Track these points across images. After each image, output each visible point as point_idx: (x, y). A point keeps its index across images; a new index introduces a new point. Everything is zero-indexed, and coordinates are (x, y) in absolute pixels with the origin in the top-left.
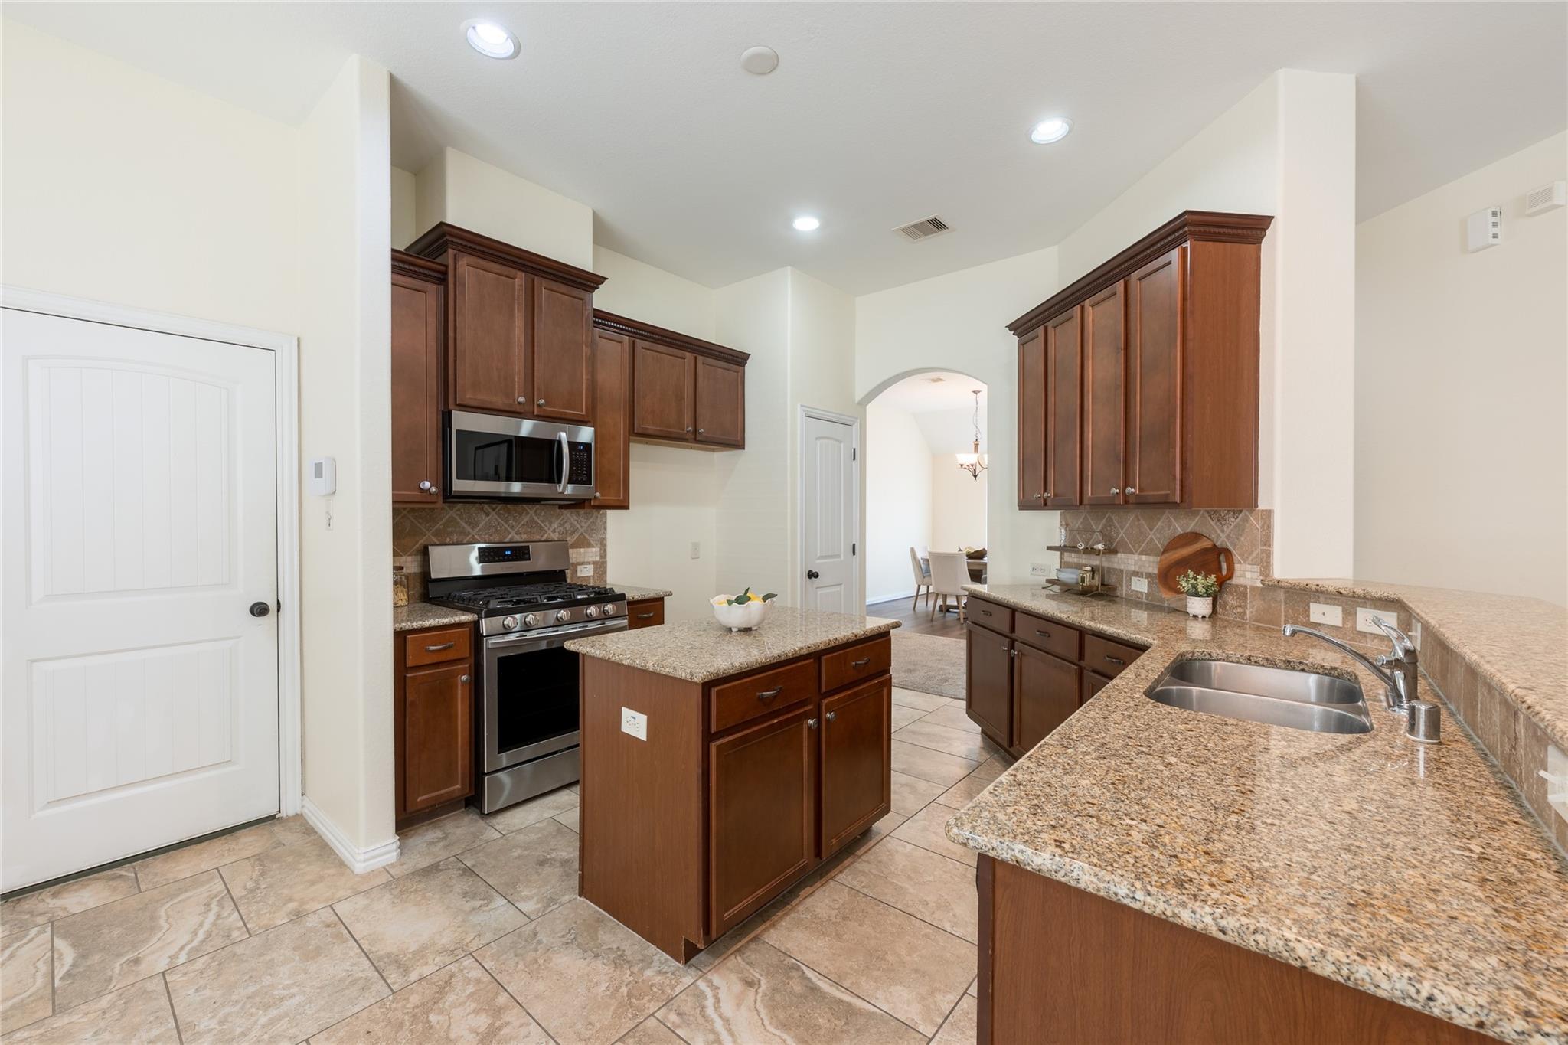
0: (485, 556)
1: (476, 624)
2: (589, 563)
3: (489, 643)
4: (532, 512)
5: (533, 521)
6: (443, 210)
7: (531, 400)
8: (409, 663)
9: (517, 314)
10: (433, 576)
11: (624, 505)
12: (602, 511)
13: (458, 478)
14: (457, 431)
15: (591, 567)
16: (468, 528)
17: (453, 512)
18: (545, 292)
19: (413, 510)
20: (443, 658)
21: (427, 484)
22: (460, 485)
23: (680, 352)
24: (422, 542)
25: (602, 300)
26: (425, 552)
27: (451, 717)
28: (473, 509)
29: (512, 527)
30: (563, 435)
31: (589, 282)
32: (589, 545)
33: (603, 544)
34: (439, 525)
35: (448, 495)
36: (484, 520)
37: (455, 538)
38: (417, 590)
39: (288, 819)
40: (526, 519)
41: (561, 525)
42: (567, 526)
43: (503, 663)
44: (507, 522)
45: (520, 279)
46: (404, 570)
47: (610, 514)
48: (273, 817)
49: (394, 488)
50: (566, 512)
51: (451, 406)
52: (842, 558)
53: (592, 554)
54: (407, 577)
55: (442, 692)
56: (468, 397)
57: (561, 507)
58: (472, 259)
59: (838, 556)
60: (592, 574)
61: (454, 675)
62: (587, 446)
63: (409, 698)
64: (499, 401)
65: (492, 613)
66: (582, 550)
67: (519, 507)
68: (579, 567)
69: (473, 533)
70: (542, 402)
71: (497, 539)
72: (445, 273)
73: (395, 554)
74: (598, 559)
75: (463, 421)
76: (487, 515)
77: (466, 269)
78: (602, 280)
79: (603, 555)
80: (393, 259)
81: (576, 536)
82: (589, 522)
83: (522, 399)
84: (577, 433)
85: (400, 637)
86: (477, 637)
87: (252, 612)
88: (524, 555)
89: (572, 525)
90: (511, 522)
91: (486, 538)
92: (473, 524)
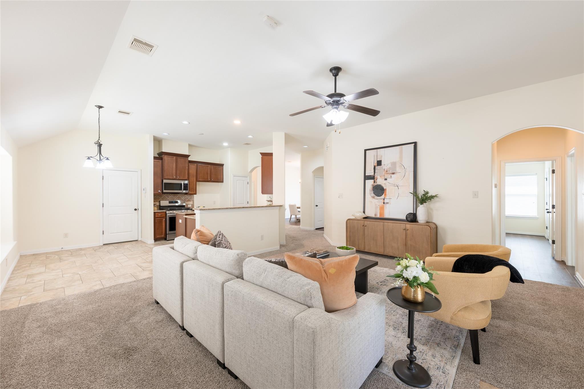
0: (170, 202)
1: (166, 212)
3: (168, 215)
4: (179, 195)
5: (179, 197)
6: (162, 149)
7: (176, 177)
8: (156, 217)
9: (174, 163)
10: (161, 205)
11: (196, 194)
12: (193, 195)
13: (164, 190)
14: (164, 183)
15: (191, 205)
17: (165, 195)
18: (179, 159)
19: (158, 195)
20: (161, 216)
21: (159, 191)
22: (164, 191)
23: (207, 165)
24: (160, 200)
25: (190, 159)
26: (160, 202)
27: (162, 225)
28: (168, 195)
29: (175, 198)
30: (182, 183)
31: (188, 156)
32: (190, 201)
33: (193, 201)
34: (162, 197)
35: (163, 193)
36: (170, 197)
37: (165, 200)
38: (159, 208)
39: (139, 241)
40: (178, 196)
41: (185, 197)
42: (186, 198)
43: (170, 218)
44: (174, 197)
45: (175, 157)
46: (157, 205)
47: (194, 195)
48: (137, 240)
49: (154, 191)
50: (185, 195)
51: (163, 179)
52: (245, 204)
53: (191, 203)
54: (157, 206)
55: (161, 222)
56: (166, 177)
57: (185, 194)
58: (166, 156)
59: (244, 204)
60: (191, 206)
61: (163, 219)
62: (187, 184)
63: (156, 222)
64: (171, 178)
65: (168, 210)
66: (189, 202)
67: (177, 194)
68: (188, 204)
69: (168, 199)
70: (178, 177)
71: (172, 200)
72: (162, 158)
73: (154, 202)
74: (192, 204)
75: (165, 181)
77: (165, 157)
78: (190, 155)
79: (193, 203)
80: (154, 158)
81: (188, 199)
82: (190, 197)
83: (175, 177)
84: (185, 182)
85: (155, 213)
86: (166, 214)
87: (135, 210)
88: (177, 202)
89: (187, 197)
90: (175, 197)
91: (171, 199)
92: (168, 197)
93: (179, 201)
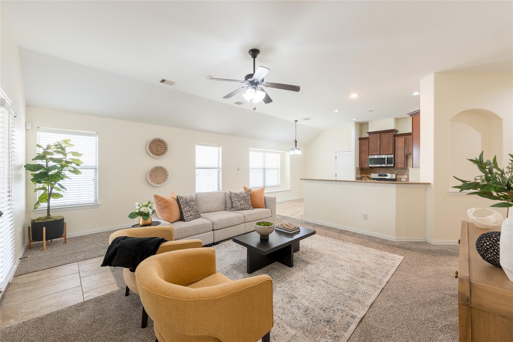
0: (379, 175)
2: (404, 178)
9: (378, 140)
10: (371, 178)
15: (405, 179)
16: (379, 171)
18: (383, 135)
21: (366, 165)
32: (404, 175)
33: (408, 175)
34: (375, 171)
36: (382, 170)
37: (377, 173)
40: (390, 170)
45: (379, 135)
53: (405, 177)
64: (376, 153)
66: (402, 176)
68: (401, 179)
69: (380, 172)
76: (383, 169)
77: (370, 136)
79: (408, 177)
81: (401, 173)
82: (404, 171)
88: (386, 176)
89: (400, 171)
90: (387, 170)
91: (382, 173)
92: (380, 171)
93: (388, 174)
